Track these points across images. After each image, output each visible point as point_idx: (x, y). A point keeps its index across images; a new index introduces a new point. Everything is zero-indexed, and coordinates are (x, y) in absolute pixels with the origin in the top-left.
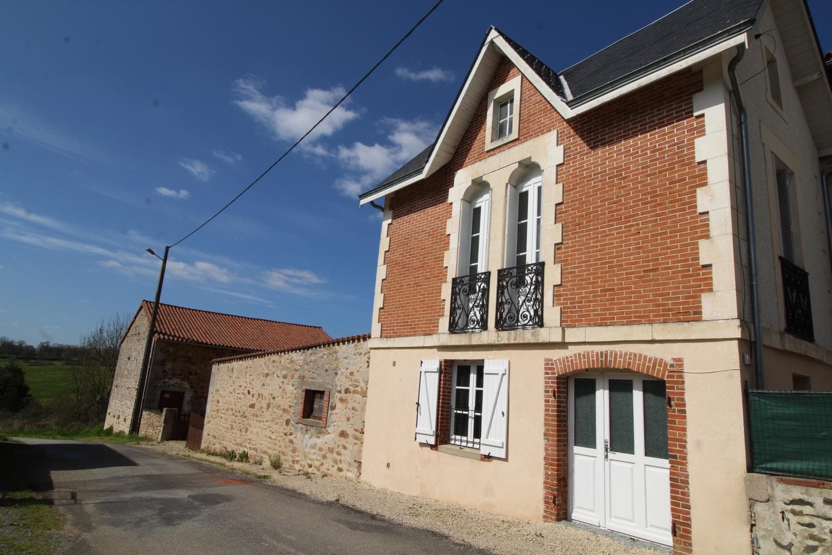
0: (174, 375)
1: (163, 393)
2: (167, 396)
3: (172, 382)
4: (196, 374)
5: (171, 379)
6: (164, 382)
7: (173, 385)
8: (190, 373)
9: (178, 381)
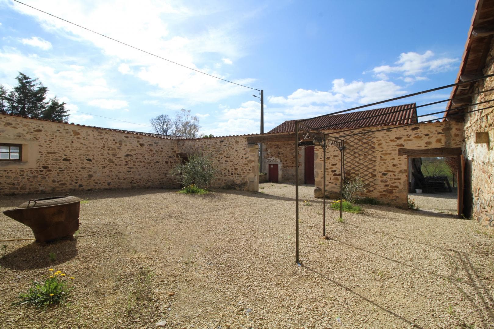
0: (272, 155)
1: (270, 165)
2: (272, 166)
3: (272, 159)
4: (282, 154)
5: (271, 158)
6: (268, 160)
7: (273, 161)
8: (279, 154)
9: (274, 158)
